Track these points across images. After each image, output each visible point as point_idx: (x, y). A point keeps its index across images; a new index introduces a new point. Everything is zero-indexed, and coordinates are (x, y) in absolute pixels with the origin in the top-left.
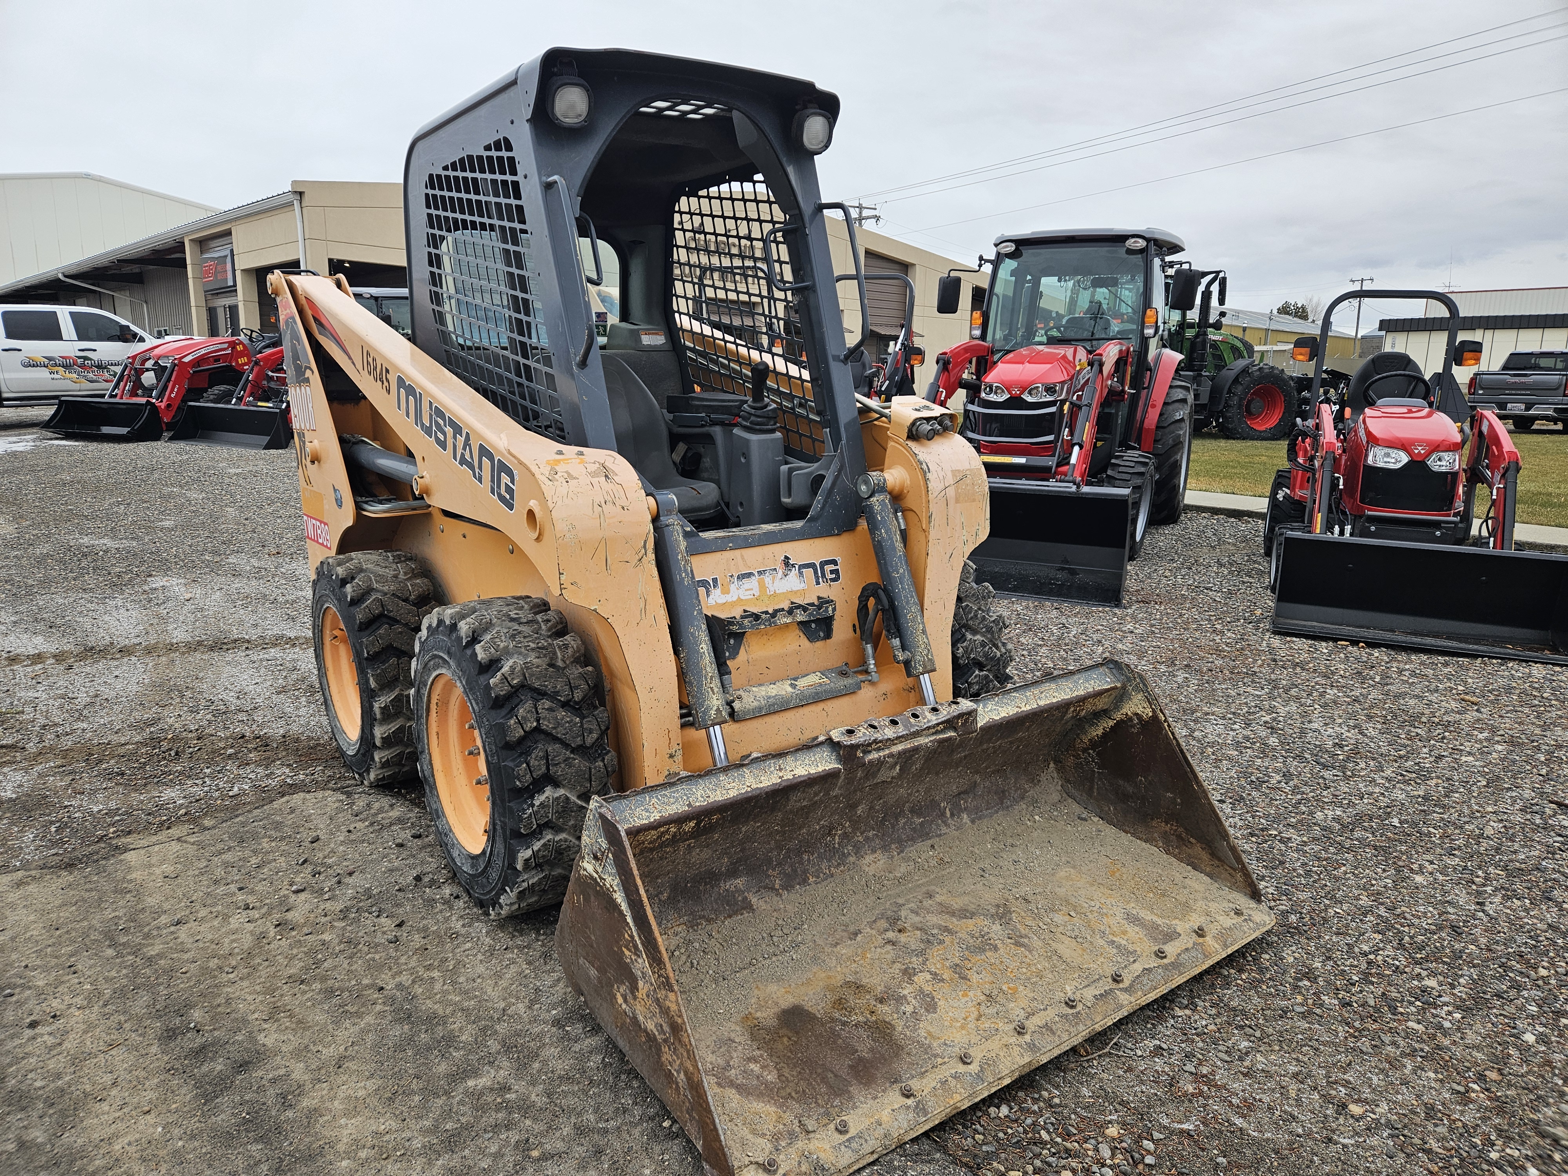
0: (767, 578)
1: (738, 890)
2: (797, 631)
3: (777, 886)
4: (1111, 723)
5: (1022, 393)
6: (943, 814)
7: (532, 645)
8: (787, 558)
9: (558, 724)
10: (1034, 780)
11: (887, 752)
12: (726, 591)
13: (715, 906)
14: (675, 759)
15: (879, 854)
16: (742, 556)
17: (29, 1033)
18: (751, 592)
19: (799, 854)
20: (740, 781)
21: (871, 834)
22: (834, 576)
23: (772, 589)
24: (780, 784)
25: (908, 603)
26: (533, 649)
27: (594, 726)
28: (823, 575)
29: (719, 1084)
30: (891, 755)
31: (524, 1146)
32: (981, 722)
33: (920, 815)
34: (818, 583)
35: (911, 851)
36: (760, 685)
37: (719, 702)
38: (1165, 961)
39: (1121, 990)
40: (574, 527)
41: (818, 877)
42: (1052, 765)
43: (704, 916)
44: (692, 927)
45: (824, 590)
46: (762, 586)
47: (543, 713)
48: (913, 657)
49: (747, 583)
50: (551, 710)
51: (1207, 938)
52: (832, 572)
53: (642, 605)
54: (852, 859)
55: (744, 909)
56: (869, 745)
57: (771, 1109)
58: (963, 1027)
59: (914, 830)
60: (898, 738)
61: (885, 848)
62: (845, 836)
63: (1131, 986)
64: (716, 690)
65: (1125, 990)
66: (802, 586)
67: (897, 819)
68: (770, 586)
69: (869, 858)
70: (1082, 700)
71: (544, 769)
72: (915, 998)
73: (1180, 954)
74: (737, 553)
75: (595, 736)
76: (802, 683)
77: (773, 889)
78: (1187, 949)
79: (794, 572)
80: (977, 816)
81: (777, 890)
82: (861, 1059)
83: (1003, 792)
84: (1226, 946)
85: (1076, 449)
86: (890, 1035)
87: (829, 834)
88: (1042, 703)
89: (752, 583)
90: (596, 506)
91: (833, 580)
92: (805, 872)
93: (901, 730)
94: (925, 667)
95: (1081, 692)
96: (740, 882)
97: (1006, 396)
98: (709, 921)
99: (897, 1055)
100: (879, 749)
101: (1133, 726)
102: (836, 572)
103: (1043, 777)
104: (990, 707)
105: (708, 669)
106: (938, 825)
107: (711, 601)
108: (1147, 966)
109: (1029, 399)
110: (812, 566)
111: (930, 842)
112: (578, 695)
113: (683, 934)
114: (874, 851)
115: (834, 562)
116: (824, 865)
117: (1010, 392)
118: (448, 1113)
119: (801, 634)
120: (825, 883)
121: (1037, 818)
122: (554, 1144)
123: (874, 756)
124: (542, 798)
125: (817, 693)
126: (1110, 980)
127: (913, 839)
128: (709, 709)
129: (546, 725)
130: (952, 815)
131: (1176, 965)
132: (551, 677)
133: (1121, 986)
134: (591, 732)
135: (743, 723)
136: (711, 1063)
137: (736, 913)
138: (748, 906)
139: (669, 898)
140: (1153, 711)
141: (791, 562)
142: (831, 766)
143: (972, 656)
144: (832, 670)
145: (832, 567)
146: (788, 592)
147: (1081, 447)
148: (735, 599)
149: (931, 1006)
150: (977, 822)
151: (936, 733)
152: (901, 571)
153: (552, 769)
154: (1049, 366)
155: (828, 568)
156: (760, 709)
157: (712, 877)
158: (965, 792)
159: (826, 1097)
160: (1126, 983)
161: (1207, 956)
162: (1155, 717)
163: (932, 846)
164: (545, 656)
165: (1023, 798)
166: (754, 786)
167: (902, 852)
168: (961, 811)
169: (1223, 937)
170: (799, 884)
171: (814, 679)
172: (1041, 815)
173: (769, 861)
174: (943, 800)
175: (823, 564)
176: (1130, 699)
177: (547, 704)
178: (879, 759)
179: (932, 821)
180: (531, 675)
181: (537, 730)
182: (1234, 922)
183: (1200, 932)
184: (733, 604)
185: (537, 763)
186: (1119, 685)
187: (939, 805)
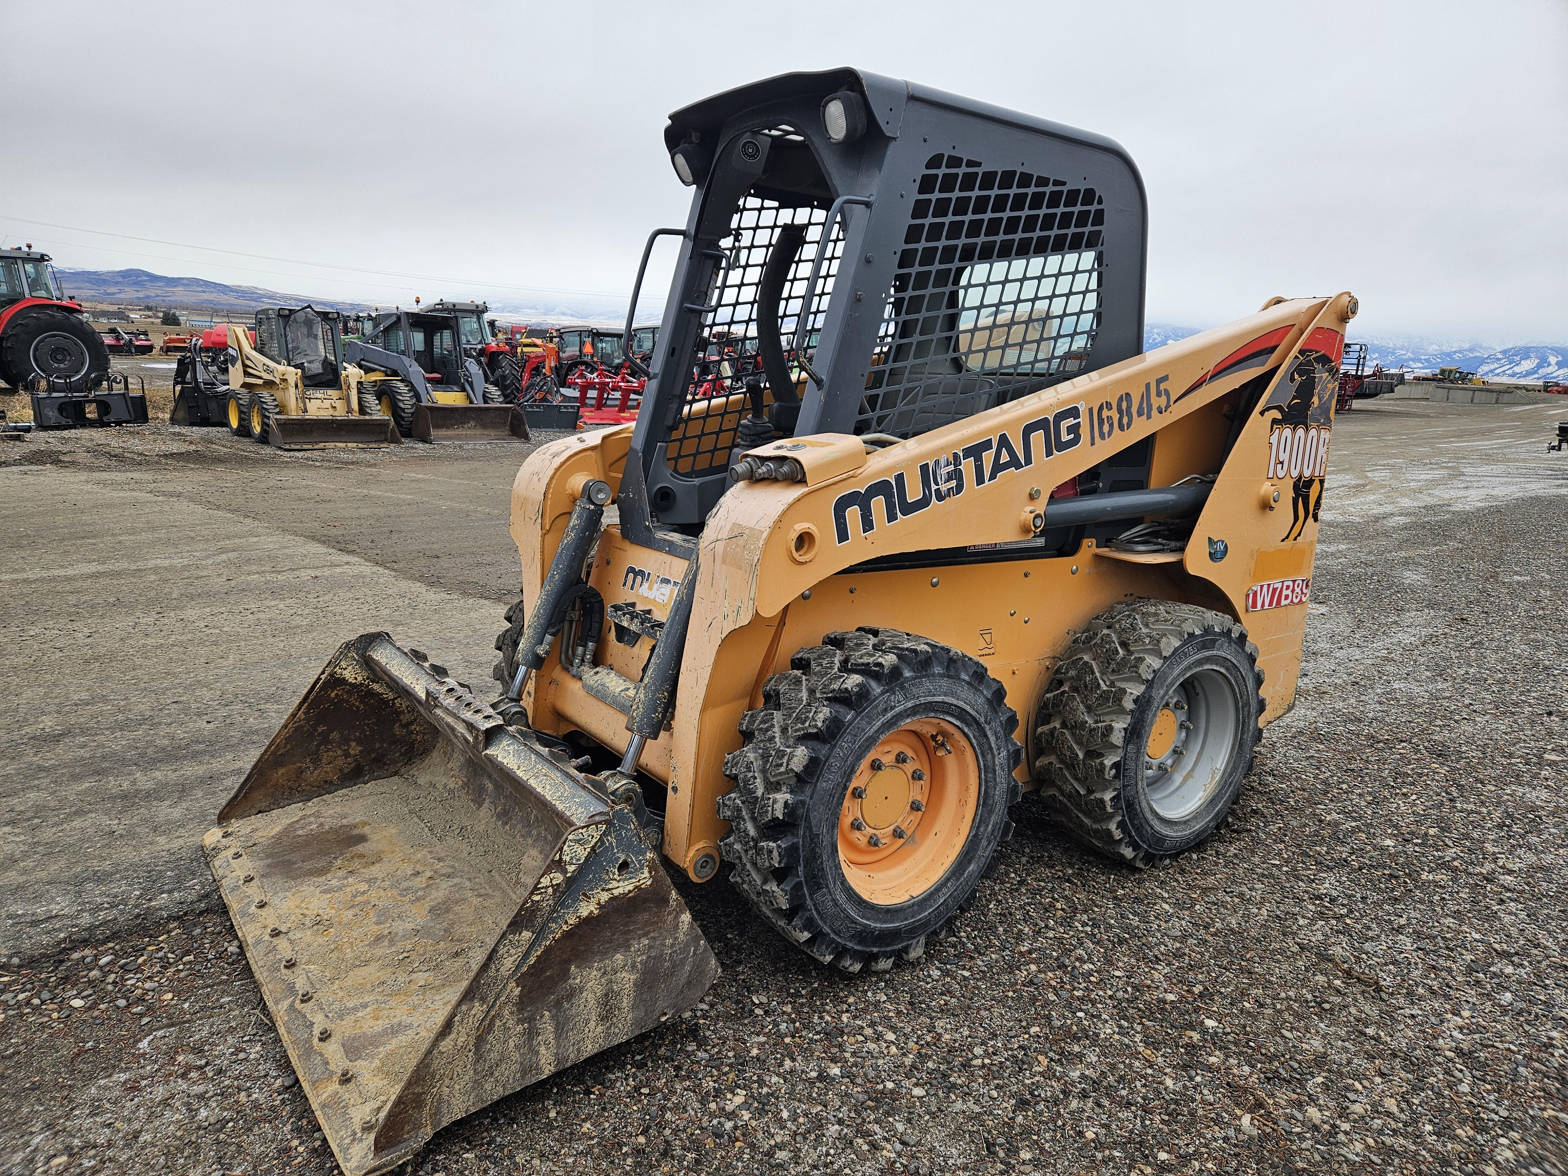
38: (317, 1040)
39: (294, 1002)
51: (336, 1086)
63: (295, 1010)
65: (292, 1006)
73: (322, 1055)
78: (327, 1063)
88: (532, 782)
131: (308, 1052)
160: (300, 1006)
161: (314, 1084)
169: (335, 1104)
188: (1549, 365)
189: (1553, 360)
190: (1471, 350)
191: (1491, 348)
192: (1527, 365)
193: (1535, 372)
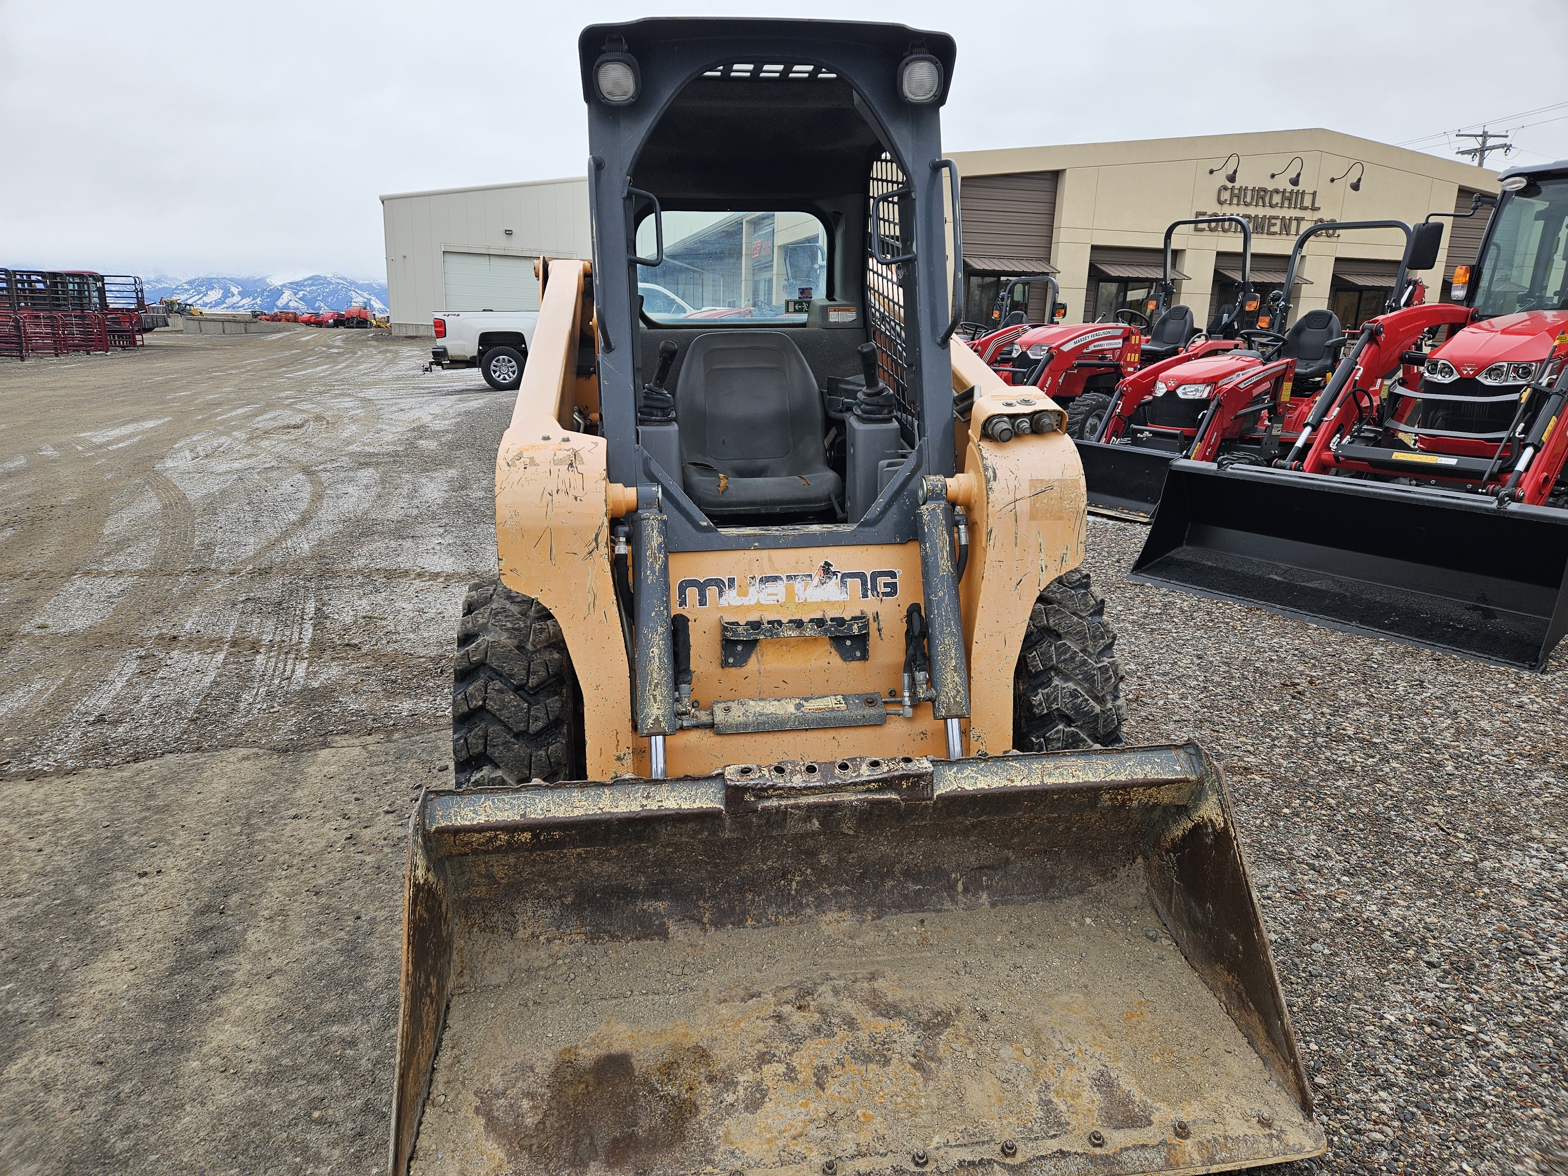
0: (798, 585)
1: (657, 913)
2: (828, 647)
3: (705, 920)
4: (1190, 825)
5: (1478, 373)
6: (952, 887)
7: (509, 625)
8: (827, 564)
9: (504, 707)
10: (1106, 874)
11: (792, 801)
12: (743, 593)
13: (625, 924)
14: (624, 762)
15: (847, 915)
16: (770, 558)
17: (136, 879)
18: (775, 598)
19: (741, 891)
20: (593, 801)
21: (843, 888)
22: (889, 590)
23: (802, 597)
24: (639, 813)
25: (941, 632)
26: (507, 630)
27: (542, 715)
28: (874, 587)
29: (477, 1110)
30: (797, 807)
31: (317, 1103)
32: (941, 790)
33: (916, 881)
34: (865, 596)
35: (890, 921)
36: (762, 699)
37: (660, 712)
38: (1098, 1151)
39: (1004, 1165)
40: (517, 514)
41: (758, 922)
42: (1140, 860)
43: (609, 932)
44: (592, 939)
45: (870, 605)
46: (790, 592)
47: (491, 693)
48: (937, 696)
49: (771, 587)
50: (500, 691)
51: (1188, 1142)
52: (886, 585)
53: (591, 599)
54: (809, 911)
55: (657, 934)
56: (765, 790)
57: (500, 1154)
58: (769, 1141)
59: (906, 897)
60: (805, 788)
61: (858, 909)
62: (805, 883)
63: (1023, 1165)
64: (659, 698)
65: (1010, 1168)
66: (843, 597)
67: (882, 880)
68: (801, 593)
69: (831, 916)
70: (1126, 787)
71: (481, 748)
72: (746, 1089)
73: (1127, 1149)
74: (765, 553)
75: (540, 724)
76: (811, 705)
77: (699, 921)
78: (1143, 1146)
79: (835, 581)
80: (1001, 898)
81: (703, 923)
82: (632, 1135)
83: (1052, 878)
84: (1212, 1161)
85: (1529, 451)
86: (685, 1120)
87: (784, 877)
88: (1049, 781)
89: (778, 589)
90: (546, 493)
91: (885, 594)
92: (745, 913)
93: (815, 780)
94: (949, 710)
95: (1122, 778)
96: (661, 906)
97: (1456, 376)
98: (613, 937)
99: (671, 1145)
100: (780, 797)
101: (1207, 835)
102: (894, 586)
103: (1122, 873)
104: (967, 772)
105: (655, 675)
106: (941, 898)
107: (723, 601)
108: (1064, 1149)
109: (1489, 382)
110: (861, 576)
111: (921, 916)
112: (533, 681)
113: (579, 945)
114: (842, 909)
115: (893, 575)
116: (771, 910)
117: (1460, 372)
118: (296, 1049)
119: (833, 650)
120: (762, 930)
121: (1088, 920)
122: (336, 1112)
123: (774, 803)
124: (478, 776)
125: (824, 719)
126: (998, 1148)
127: (900, 908)
128: (647, 717)
129: (491, 705)
130: (966, 890)
131: (1111, 1162)
132: (511, 659)
133: (1008, 1161)
134: (537, 719)
135: (726, 738)
136: (490, 1085)
137: (646, 937)
138: (663, 934)
139: (573, 903)
140: (1225, 821)
141: (832, 569)
142: (711, 805)
143: (1054, 706)
144: (858, 696)
145: (889, 580)
146: (822, 602)
147: (1537, 449)
148: (753, 603)
149: (754, 1104)
150: (1000, 907)
151: (869, 791)
152: (941, 594)
153: (490, 750)
154: (1530, 337)
155: (881, 580)
156: (746, 725)
157: (628, 894)
158: (991, 867)
159: (561, 1163)
160: (1019, 1159)
161: (1169, 1165)
162: (1226, 829)
163: (922, 921)
164: (515, 638)
165: (1081, 892)
166: (606, 810)
167: (879, 918)
168: (981, 887)
169: (1216, 1147)
170: (732, 923)
171: (830, 702)
172: (1096, 919)
173: (701, 892)
174: (956, 870)
175: (875, 575)
176: (1207, 799)
177: (498, 685)
178: (778, 809)
179: (934, 892)
180: (493, 655)
181: (482, 708)
182: (1249, 1132)
183: (1182, 1131)
184: (749, 608)
185: (474, 741)
186: (1192, 777)
187: (949, 876)
188: (233, 295)
189: (235, 290)
190: (158, 281)
191: (176, 279)
192: (214, 295)
193: (224, 302)
